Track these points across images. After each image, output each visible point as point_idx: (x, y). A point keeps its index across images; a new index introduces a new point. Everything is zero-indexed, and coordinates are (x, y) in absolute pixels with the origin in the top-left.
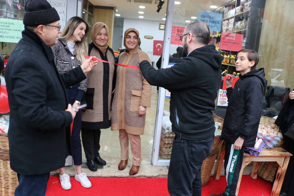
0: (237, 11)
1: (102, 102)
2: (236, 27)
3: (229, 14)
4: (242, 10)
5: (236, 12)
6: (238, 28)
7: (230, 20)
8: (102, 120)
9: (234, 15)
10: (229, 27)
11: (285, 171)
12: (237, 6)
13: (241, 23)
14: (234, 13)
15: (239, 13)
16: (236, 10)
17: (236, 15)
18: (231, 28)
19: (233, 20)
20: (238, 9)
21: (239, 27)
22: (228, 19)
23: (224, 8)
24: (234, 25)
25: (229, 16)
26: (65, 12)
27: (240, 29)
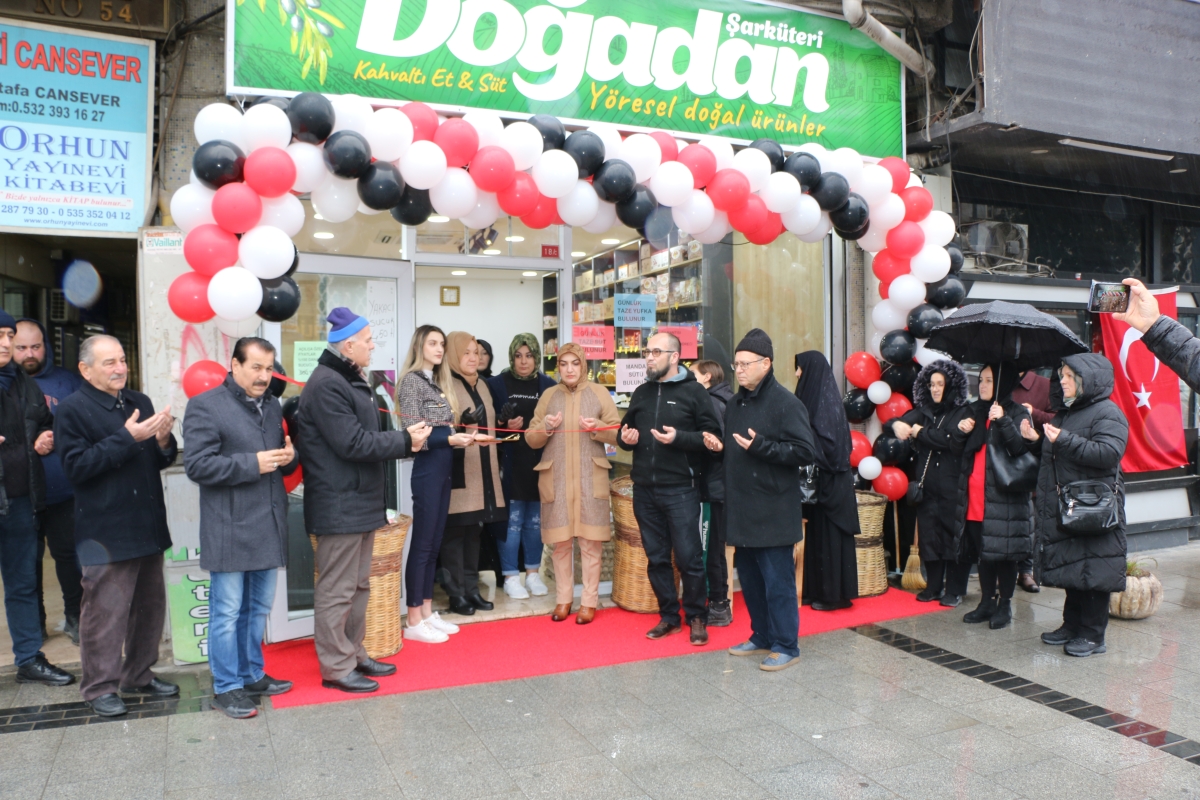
0: (674, 257)
1: (481, 474)
2: (675, 295)
3: (655, 263)
4: (685, 255)
5: (670, 259)
6: (680, 298)
7: (658, 277)
8: (482, 507)
9: (666, 266)
10: (660, 293)
11: (802, 553)
12: (672, 246)
13: (686, 286)
14: (667, 261)
15: (678, 261)
16: (670, 255)
17: (672, 266)
18: (663, 297)
19: (666, 276)
20: (676, 253)
21: (683, 296)
22: (654, 275)
23: (640, 243)
24: (671, 290)
25: (656, 269)
26: (395, 320)
27: (687, 301)
